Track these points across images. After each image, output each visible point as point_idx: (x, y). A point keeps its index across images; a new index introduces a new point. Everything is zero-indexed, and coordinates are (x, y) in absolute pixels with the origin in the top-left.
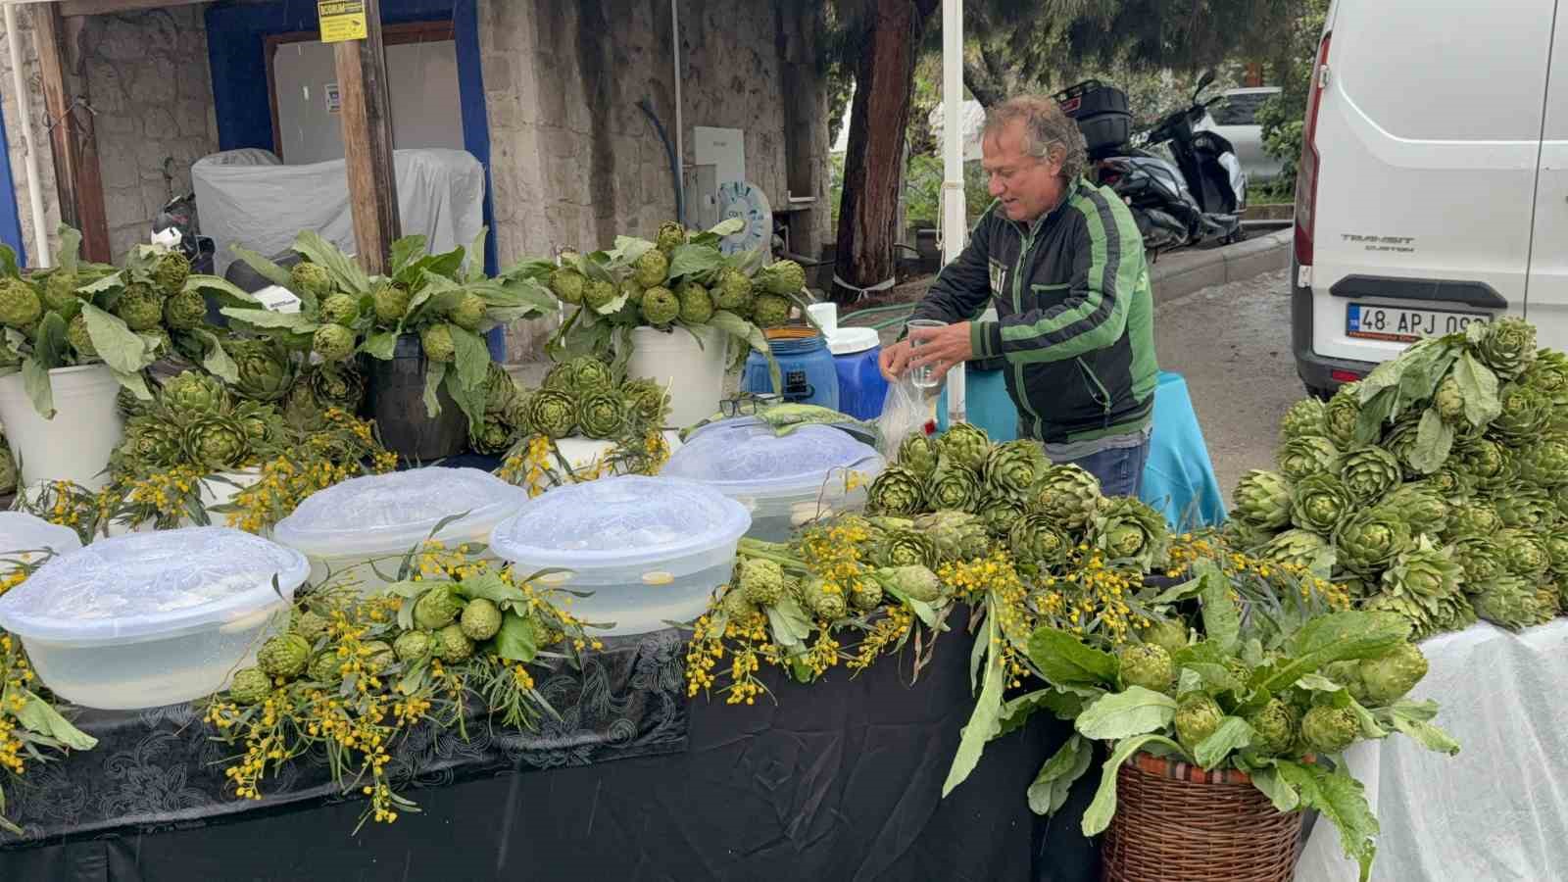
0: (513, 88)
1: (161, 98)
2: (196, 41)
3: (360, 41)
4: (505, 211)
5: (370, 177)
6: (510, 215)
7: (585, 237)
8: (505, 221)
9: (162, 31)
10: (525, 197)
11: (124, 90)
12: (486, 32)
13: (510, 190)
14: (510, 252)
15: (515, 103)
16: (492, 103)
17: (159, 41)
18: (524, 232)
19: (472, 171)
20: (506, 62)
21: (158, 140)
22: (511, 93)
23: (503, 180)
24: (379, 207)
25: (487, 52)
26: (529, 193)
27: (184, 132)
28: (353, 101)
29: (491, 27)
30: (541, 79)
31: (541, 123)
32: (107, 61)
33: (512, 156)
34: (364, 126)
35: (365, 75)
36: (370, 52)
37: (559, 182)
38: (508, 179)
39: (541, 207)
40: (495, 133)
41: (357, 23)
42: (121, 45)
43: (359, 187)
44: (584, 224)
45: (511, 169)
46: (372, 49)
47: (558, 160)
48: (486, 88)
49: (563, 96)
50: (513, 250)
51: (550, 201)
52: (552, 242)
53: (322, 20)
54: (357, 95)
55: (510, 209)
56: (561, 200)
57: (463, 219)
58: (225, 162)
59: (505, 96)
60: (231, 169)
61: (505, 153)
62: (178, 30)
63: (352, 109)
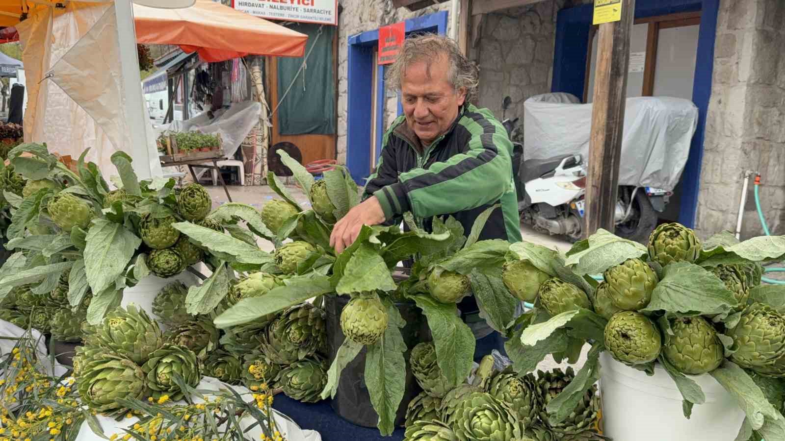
0: (736, 55)
1: (524, 61)
2: (550, 29)
3: (616, 23)
4: (712, 142)
5: (605, 116)
6: (715, 145)
7: (775, 166)
8: (711, 150)
9: (532, 23)
10: (729, 134)
11: (502, 57)
12: (723, 18)
13: (719, 128)
14: (710, 172)
15: (734, 67)
16: (718, 67)
17: (529, 29)
18: (723, 159)
19: (688, 114)
20: (734, 36)
21: (517, 86)
22: (734, 59)
23: (714, 121)
24: (607, 135)
25: (722, 30)
26: (732, 132)
27: (533, 82)
28: (604, 63)
29: (728, 13)
30: (759, 51)
31: (752, 82)
32: (496, 40)
33: (725, 104)
34: (607, 82)
35: (615, 45)
36: (622, 30)
37: (759, 124)
38: (718, 119)
39: (739, 142)
40: (716, 87)
41: (615, 10)
42: (506, 31)
43: (597, 121)
44: (776, 156)
45: (722, 114)
46: (624, 28)
47: (762, 109)
48: (715, 55)
49: (776, 62)
50: (712, 170)
51: (747, 138)
52: (743, 168)
53: (595, 9)
54: (607, 60)
55: (715, 142)
56: (758, 138)
57: (674, 146)
58: (543, 100)
59: (728, 62)
60: (544, 105)
61: (720, 102)
62: (542, 22)
63: (603, 70)
